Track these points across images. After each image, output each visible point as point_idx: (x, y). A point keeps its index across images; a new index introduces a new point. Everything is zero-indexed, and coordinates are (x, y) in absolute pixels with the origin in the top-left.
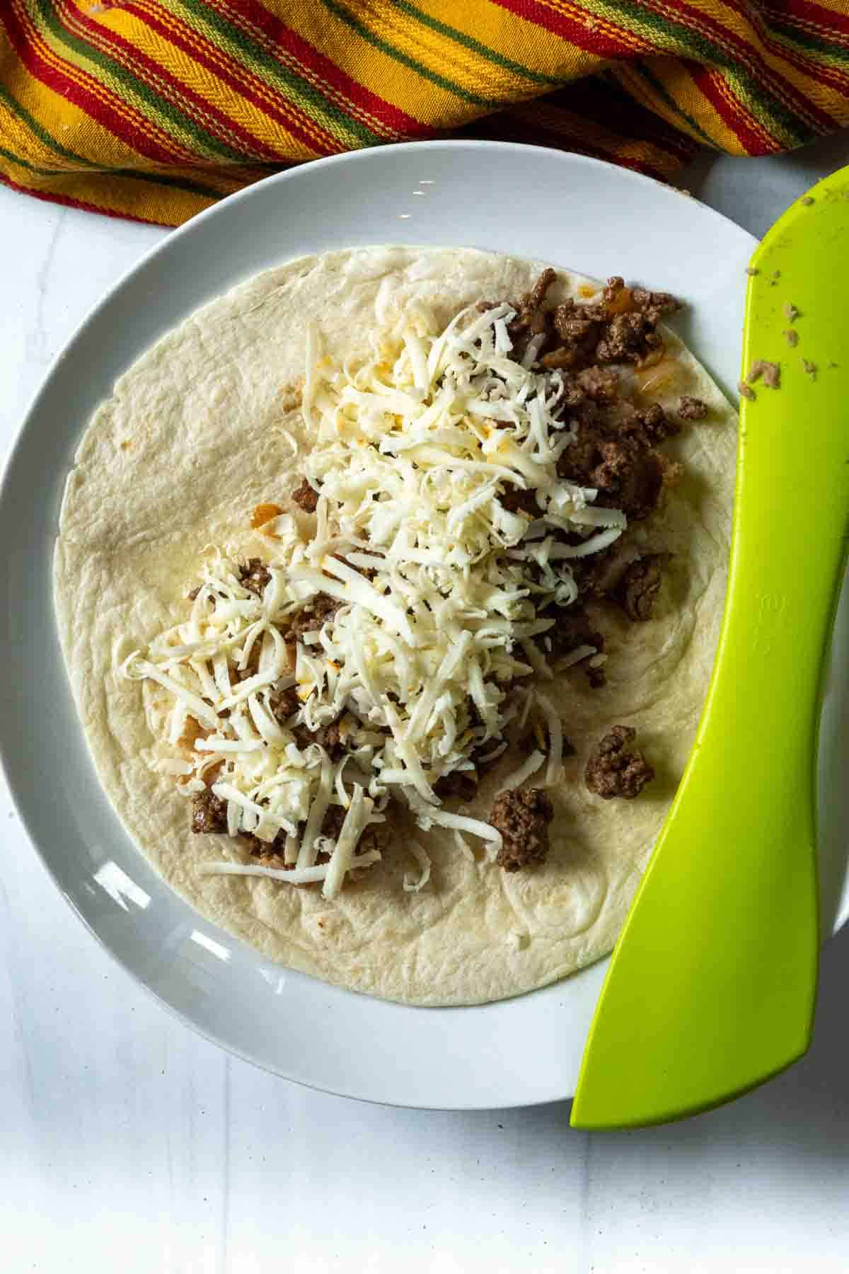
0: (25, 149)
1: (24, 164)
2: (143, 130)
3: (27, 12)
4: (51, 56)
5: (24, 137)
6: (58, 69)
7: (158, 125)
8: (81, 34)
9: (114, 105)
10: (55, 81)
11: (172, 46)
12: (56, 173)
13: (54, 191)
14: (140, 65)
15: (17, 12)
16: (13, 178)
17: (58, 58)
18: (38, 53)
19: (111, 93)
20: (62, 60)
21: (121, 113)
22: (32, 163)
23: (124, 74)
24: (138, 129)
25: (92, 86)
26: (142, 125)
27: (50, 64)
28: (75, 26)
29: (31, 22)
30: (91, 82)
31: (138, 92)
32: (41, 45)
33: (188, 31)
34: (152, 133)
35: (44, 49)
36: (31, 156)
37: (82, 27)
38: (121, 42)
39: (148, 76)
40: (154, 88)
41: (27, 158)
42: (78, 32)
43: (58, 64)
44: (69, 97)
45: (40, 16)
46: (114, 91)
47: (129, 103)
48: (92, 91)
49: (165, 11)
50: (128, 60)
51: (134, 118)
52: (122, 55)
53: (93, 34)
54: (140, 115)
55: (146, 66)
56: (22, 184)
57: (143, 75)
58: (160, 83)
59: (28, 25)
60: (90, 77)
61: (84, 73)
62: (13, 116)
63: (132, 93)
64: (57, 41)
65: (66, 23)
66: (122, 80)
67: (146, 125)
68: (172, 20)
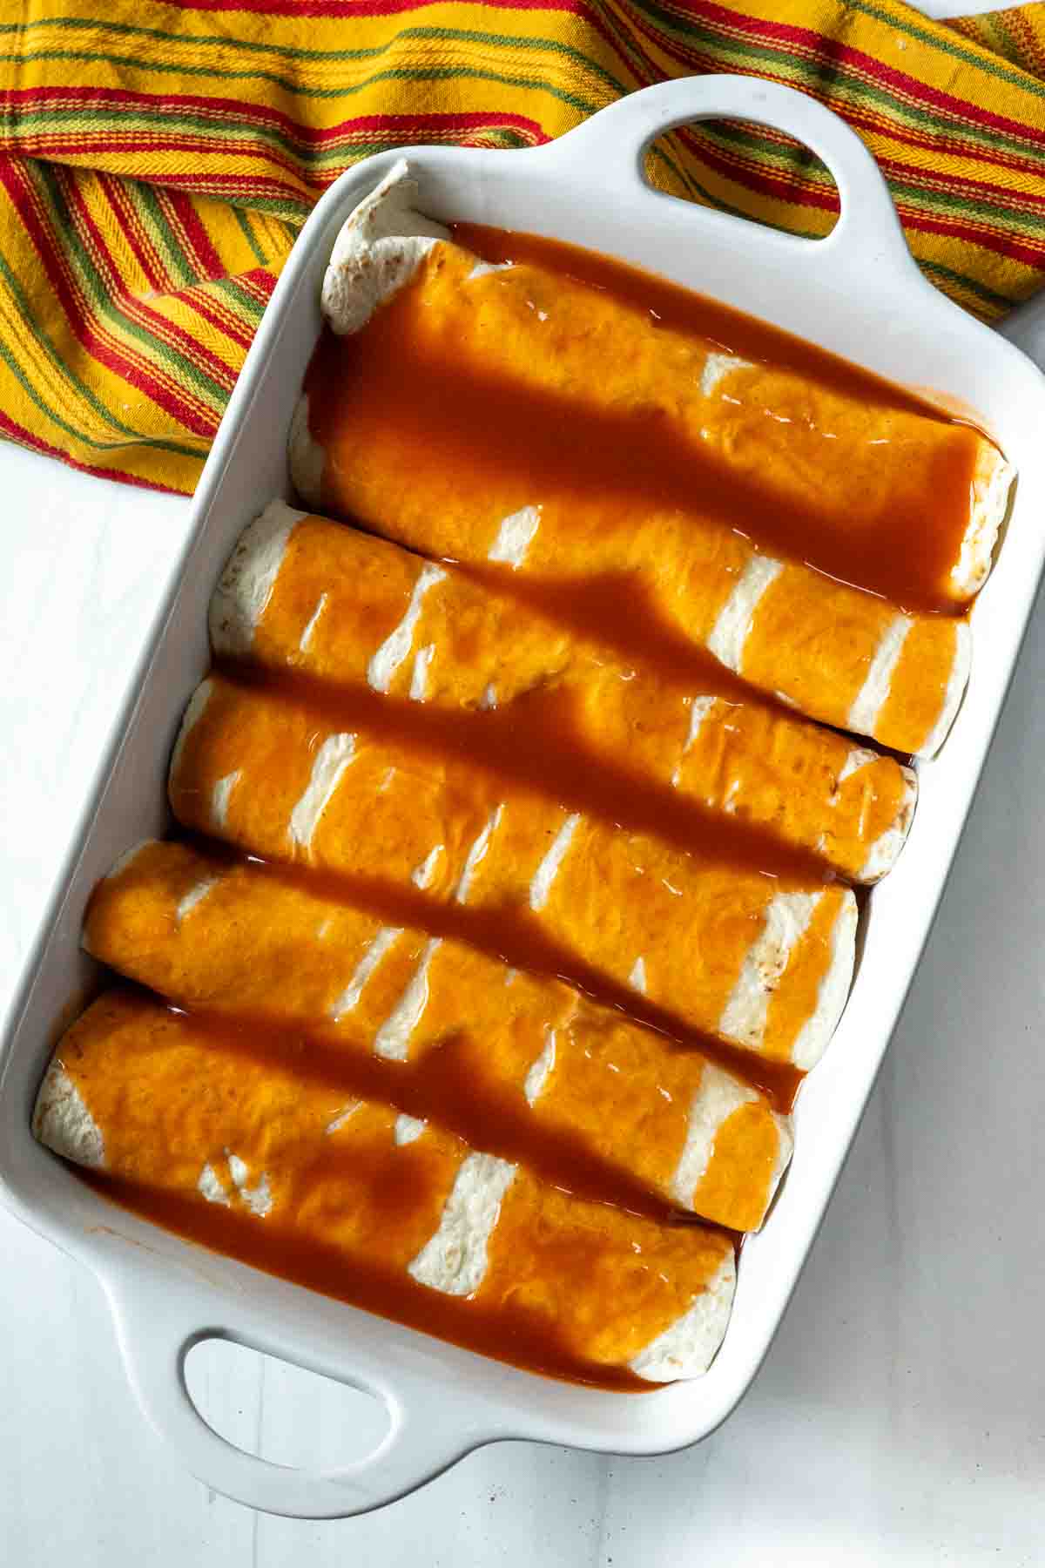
0: (87, 424)
1: (85, 439)
2: (199, 413)
4: (108, 338)
5: (86, 414)
6: (116, 351)
7: (214, 409)
8: (138, 319)
9: (173, 390)
10: (115, 363)
11: (227, 338)
12: (114, 446)
13: (111, 466)
14: (197, 354)
15: (78, 304)
16: (73, 454)
17: (116, 340)
18: (97, 337)
19: (171, 379)
20: (119, 343)
21: (178, 397)
22: (92, 438)
23: (184, 362)
24: (194, 412)
25: (152, 372)
26: (198, 408)
27: (108, 346)
28: (131, 311)
29: (90, 312)
30: (152, 368)
31: (196, 378)
32: (98, 330)
33: (242, 325)
34: (207, 416)
35: (102, 332)
36: (92, 430)
37: (138, 313)
38: (179, 332)
39: (205, 365)
40: (210, 376)
41: (88, 433)
42: (134, 317)
43: (116, 347)
44: (129, 379)
45: (99, 306)
46: (172, 377)
47: (187, 388)
48: (152, 377)
49: (221, 306)
50: (186, 350)
51: (191, 402)
52: (181, 345)
53: (150, 321)
54: (197, 400)
55: (203, 356)
56: (80, 460)
57: (200, 364)
58: (216, 372)
59: (88, 315)
60: (151, 363)
61: (145, 359)
62: (74, 392)
63: (189, 379)
64: (113, 325)
65: (121, 307)
66: (181, 367)
67: (203, 409)
68: (228, 315)
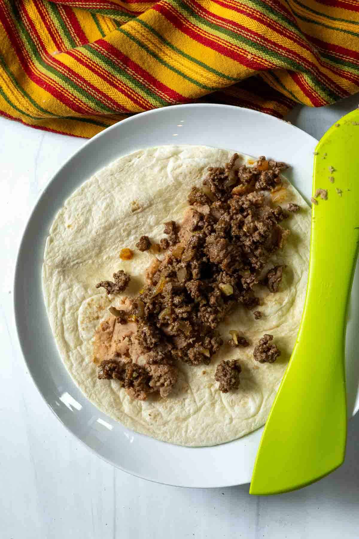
0: (28, 109)
1: (28, 115)
2: (74, 102)
3: (28, 54)
4: (38, 72)
5: (28, 105)
7: (80, 99)
8: (50, 63)
9: (63, 92)
10: (39, 82)
11: (85, 68)
12: (41, 119)
13: (41, 125)
14: (73, 76)
15: (24, 55)
16: (24, 121)
17: (41, 73)
18: (33, 71)
21: (65, 95)
22: (31, 115)
23: (66, 79)
24: (72, 101)
26: (74, 99)
27: (38, 75)
28: (47, 60)
29: (30, 58)
30: (54, 83)
31: (72, 86)
32: (34, 68)
33: (91, 62)
34: (78, 103)
35: (35, 69)
36: (31, 112)
37: (50, 60)
38: (65, 67)
39: (76, 80)
40: (78, 85)
41: (29, 113)
42: (48, 62)
43: (41, 76)
44: (45, 88)
45: (34, 56)
46: (63, 86)
47: (69, 91)
48: (54, 87)
49: (83, 54)
50: (68, 74)
51: (71, 97)
52: (66, 72)
53: (54, 63)
54: (73, 96)
55: (75, 76)
56: (27, 122)
57: (74, 80)
58: (81, 83)
59: (29, 60)
60: (53, 81)
61: (51, 79)
62: (23, 96)
63: (70, 87)
64: (40, 66)
65: (44, 59)
66: (66, 82)
67: (76, 99)
68: (85, 58)
